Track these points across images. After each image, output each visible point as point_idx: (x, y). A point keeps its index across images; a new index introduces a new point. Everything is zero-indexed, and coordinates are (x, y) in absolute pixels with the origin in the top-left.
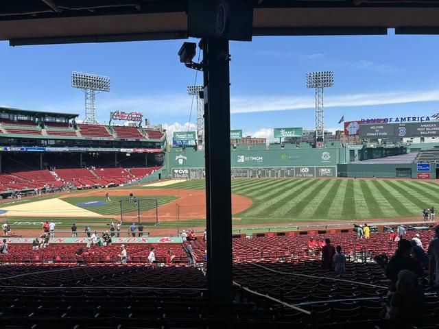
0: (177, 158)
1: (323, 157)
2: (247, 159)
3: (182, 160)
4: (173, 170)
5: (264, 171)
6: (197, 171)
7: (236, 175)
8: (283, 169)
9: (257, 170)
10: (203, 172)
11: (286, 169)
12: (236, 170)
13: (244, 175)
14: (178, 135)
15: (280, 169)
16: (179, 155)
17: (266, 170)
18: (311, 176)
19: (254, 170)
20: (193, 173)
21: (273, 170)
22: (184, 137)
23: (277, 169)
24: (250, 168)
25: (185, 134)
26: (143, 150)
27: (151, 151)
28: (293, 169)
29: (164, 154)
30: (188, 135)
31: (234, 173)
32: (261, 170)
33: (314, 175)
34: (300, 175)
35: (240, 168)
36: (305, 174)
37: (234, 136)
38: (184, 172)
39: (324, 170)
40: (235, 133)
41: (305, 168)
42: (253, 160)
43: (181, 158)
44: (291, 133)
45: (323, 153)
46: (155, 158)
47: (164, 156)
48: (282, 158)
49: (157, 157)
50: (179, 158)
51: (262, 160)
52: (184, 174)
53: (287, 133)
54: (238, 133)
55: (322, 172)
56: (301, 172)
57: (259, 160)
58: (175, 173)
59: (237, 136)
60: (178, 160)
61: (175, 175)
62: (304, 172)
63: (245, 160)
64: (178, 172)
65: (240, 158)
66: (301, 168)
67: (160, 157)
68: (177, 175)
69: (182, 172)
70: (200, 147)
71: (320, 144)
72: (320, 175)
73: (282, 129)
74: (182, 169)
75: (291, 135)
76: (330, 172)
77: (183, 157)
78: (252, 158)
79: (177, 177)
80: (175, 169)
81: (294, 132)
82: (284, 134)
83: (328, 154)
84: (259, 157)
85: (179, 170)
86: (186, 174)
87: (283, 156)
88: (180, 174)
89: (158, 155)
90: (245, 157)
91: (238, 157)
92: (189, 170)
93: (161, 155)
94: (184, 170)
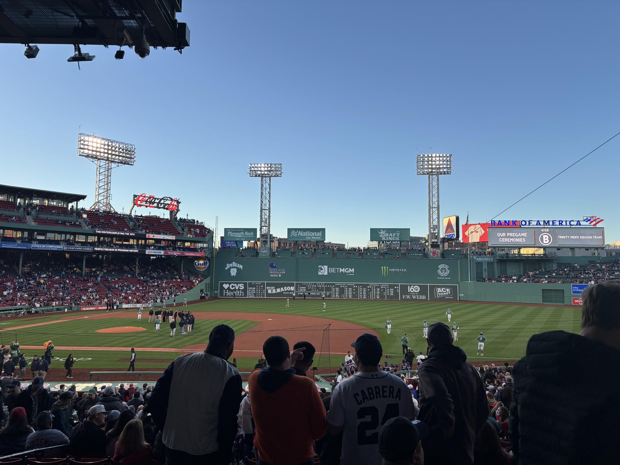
0: (228, 266)
1: (439, 271)
2: (333, 270)
3: (235, 270)
5: (357, 289)
6: (257, 286)
7: (316, 293)
8: (383, 286)
9: (346, 287)
10: (266, 288)
11: (388, 287)
12: (316, 286)
13: (328, 294)
14: (231, 233)
15: (379, 287)
16: (231, 263)
17: (360, 287)
18: (424, 297)
19: (342, 286)
20: (251, 289)
21: (370, 287)
22: (240, 235)
23: (374, 287)
24: (336, 284)
25: (242, 231)
26: (179, 252)
27: (190, 254)
28: (398, 287)
29: (209, 260)
30: (246, 233)
31: (313, 291)
32: (352, 287)
33: (427, 297)
34: (408, 296)
35: (322, 284)
36: (414, 295)
37: (314, 236)
38: (237, 288)
39: (441, 289)
40: (316, 233)
41: (414, 285)
42: (340, 272)
43: (234, 267)
44: (394, 236)
45: (440, 266)
46: (195, 265)
47: (208, 263)
48: (383, 271)
49: (198, 265)
50: (232, 266)
51: (353, 273)
52: (237, 291)
53: (388, 236)
54: (319, 233)
55: (438, 293)
56: (409, 291)
57: (350, 272)
58: (224, 289)
59: (318, 236)
60: (229, 269)
61: (224, 292)
62: (413, 291)
63: (329, 272)
64: (229, 287)
65: (322, 269)
66: (409, 286)
67: (202, 265)
68: (227, 293)
69: (235, 288)
70: (263, 252)
71: (435, 253)
72: (436, 296)
73: (382, 230)
74: (234, 283)
75: (394, 238)
76: (449, 293)
77: (237, 265)
78: (339, 270)
79: (227, 295)
80: (223, 283)
81: (398, 234)
82: (385, 236)
83: (447, 267)
84: (350, 269)
85: (230, 284)
86: (241, 291)
87: (384, 268)
88: (232, 291)
89: (198, 262)
90: (329, 268)
91: (319, 267)
92: (245, 285)
93: (204, 262)
94: (239, 284)
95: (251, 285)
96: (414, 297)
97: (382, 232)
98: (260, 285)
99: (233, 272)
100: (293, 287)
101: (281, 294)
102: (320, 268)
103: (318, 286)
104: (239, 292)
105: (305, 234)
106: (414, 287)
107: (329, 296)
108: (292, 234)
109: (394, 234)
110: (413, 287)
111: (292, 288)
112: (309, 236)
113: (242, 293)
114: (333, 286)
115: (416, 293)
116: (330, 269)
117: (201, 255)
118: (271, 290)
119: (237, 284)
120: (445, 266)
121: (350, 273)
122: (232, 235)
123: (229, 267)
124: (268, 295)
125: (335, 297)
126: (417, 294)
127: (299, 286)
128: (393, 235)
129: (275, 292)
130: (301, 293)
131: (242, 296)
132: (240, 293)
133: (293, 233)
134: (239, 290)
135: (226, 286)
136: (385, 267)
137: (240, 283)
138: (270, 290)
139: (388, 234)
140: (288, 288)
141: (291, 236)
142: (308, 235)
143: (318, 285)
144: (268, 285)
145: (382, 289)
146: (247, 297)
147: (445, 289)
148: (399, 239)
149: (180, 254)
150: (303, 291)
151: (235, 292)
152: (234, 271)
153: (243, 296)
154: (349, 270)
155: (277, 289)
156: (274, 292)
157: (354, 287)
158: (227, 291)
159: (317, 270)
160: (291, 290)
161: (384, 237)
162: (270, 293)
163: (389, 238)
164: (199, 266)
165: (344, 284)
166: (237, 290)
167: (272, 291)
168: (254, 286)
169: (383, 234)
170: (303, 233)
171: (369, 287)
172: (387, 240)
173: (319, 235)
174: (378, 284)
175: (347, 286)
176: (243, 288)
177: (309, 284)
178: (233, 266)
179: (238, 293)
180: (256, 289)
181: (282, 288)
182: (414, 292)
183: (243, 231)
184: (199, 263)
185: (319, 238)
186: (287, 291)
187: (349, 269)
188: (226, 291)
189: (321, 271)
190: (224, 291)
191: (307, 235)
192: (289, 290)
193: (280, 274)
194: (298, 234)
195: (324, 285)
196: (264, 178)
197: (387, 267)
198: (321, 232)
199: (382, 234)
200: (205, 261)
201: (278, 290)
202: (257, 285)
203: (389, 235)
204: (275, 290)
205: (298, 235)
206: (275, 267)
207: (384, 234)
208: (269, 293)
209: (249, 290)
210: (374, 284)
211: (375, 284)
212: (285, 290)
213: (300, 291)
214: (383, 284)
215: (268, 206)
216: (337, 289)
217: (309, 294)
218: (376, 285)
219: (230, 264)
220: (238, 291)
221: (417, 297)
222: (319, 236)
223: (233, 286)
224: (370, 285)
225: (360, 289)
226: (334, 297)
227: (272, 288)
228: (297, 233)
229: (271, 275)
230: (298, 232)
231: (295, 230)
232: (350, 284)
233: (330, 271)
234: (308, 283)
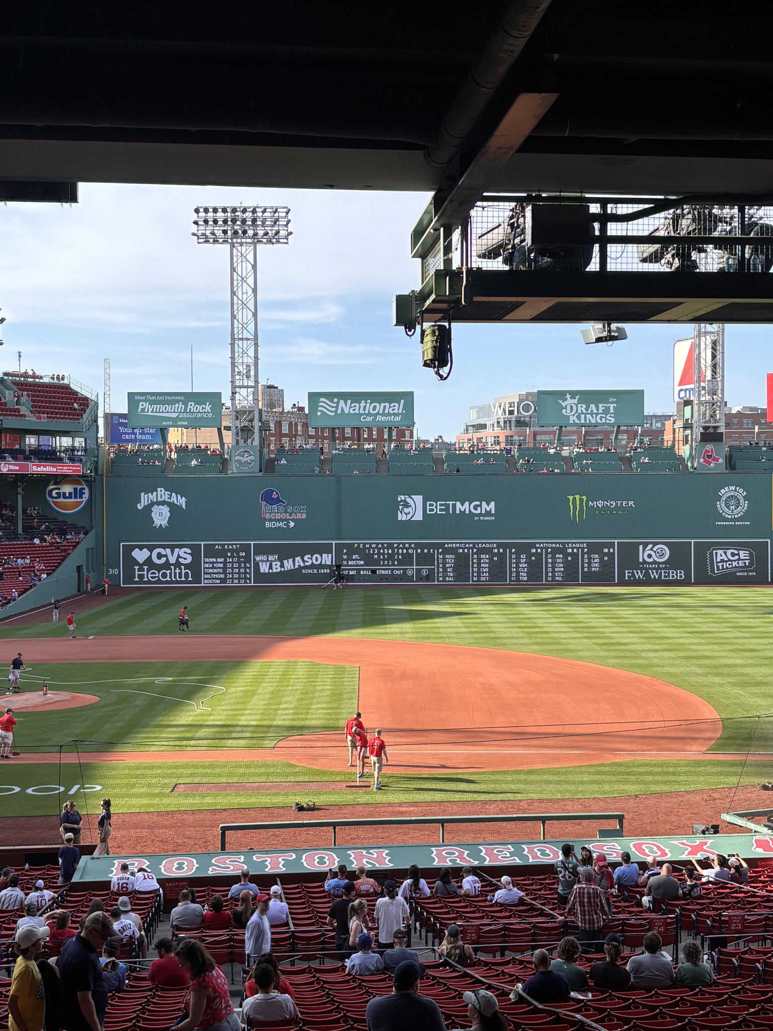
0: (145, 499)
1: (721, 506)
2: (437, 508)
3: (165, 510)
4: (129, 550)
5: (502, 557)
6: (229, 554)
7: (392, 570)
8: (573, 548)
9: (473, 551)
10: (255, 559)
11: (586, 550)
12: (393, 551)
13: (424, 573)
14: (146, 405)
15: (563, 550)
16: (153, 490)
17: (511, 551)
18: (680, 575)
19: (463, 551)
20: (213, 563)
21: (537, 551)
22: (174, 412)
23: (549, 550)
24: (446, 546)
25: (178, 401)
26: (15, 465)
27: (44, 469)
28: (611, 550)
29: (90, 484)
30: (191, 406)
31: (384, 565)
32: (488, 551)
33: (688, 574)
34: (637, 573)
35: (407, 545)
36: (655, 568)
37: (383, 414)
38: (172, 560)
39: (725, 553)
40: (387, 405)
41: (655, 544)
42: (458, 512)
43: (163, 503)
44: (600, 411)
45: (723, 491)
46: (49, 498)
47: (86, 491)
48: (572, 507)
49: (59, 497)
50: (155, 500)
51: (492, 515)
52: (173, 567)
53: (585, 412)
54: (397, 405)
55: (717, 563)
56: (641, 560)
57: (483, 512)
58: (137, 563)
59: (395, 414)
60: (149, 508)
61: (137, 573)
62: (651, 560)
63: (428, 512)
64: (150, 557)
65: (407, 505)
66: (641, 547)
67: (70, 497)
68: (145, 573)
69: (167, 559)
70: (241, 458)
71: (709, 457)
72: (713, 571)
73: (568, 396)
74: (164, 547)
75: (601, 417)
76: (747, 562)
77: (171, 496)
78: (454, 506)
79: (146, 579)
80: (134, 547)
81: (612, 406)
82: (576, 412)
83: (741, 493)
84: (484, 503)
85: (151, 549)
86: (183, 567)
87: (574, 499)
88: (159, 568)
89: (59, 489)
90: (428, 503)
91: (399, 499)
92: (195, 551)
93: (75, 489)
94: (177, 550)
95: (211, 552)
96: (654, 575)
97: (570, 401)
98: (238, 551)
99: (161, 517)
100: (330, 555)
101: (295, 574)
102: (402, 501)
103: (398, 551)
104: (178, 571)
105: (357, 408)
106: (655, 549)
107: (427, 578)
108: (320, 408)
109: (600, 405)
110: (651, 549)
111: (327, 559)
112: (369, 414)
113: (186, 575)
114: (438, 551)
115: (659, 563)
116: (430, 505)
117: (74, 471)
118: (268, 563)
119: (172, 548)
120: (736, 490)
121: (484, 515)
122: (150, 410)
123: (146, 503)
124: (259, 576)
125: (444, 580)
126: (661, 566)
127: (345, 551)
128: (598, 410)
129: (279, 569)
130: (352, 570)
131: (186, 582)
132: (180, 574)
133: (325, 406)
134: (178, 564)
135: (140, 555)
136: (577, 497)
137: (181, 547)
138: (264, 563)
139: (584, 406)
140: (316, 559)
141: (319, 413)
142: (367, 412)
143: (398, 548)
144: (260, 550)
145: (569, 554)
146: (203, 585)
147: (736, 552)
148: (613, 420)
149: (17, 468)
150: (356, 566)
151: (168, 572)
152: (161, 514)
153: (190, 582)
154: (480, 506)
155: (285, 562)
156: (277, 567)
157: (496, 551)
158: (146, 567)
159: (395, 507)
160: (323, 563)
161: (574, 415)
162: (267, 571)
163: (589, 416)
164: (62, 500)
165: (469, 543)
166: (172, 565)
167: (271, 567)
168: (222, 553)
169: (571, 407)
170: (353, 405)
171: (534, 551)
172: (583, 421)
173: (396, 411)
174: (559, 543)
175: (475, 550)
176: (189, 559)
177: (374, 546)
178: (159, 499)
179: (175, 573)
180: (225, 563)
181: (298, 559)
182: (655, 562)
183: (181, 401)
184: (62, 491)
185: (398, 419)
186: (313, 566)
187: (481, 504)
188: (141, 569)
189: (406, 510)
190: (137, 567)
191: (362, 411)
192: (319, 562)
193: (293, 520)
194: (337, 407)
195: (413, 549)
196: (239, 248)
197: (584, 498)
198: (402, 401)
199: (569, 407)
200: (79, 487)
201: (289, 565)
202: (229, 550)
203: (587, 409)
204: (279, 563)
205: (339, 412)
206: (278, 501)
207: (574, 407)
208: (262, 571)
209: (207, 565)
210: (548, 543)
211: (552, 543)
212: (306, 564)
213: (348, 565)
214: (573, 543)
215: (251, 327)
216: (450, 557)
217: (374, 572)
218: (554, 545)
219: (150, 494)
220: (175, 569)
221: (663, 574)
222: (398, 415)
223: (160, 556)
224: (538, 545)
225: (511, 557)
226: (441, 579)
227: (271, 558)
228: (335, 405)
229: (267, 524)
230: (338, 403)
231: (330, 396)
232: (486, 543)
233: (431, 510)
234: (370, 544)
